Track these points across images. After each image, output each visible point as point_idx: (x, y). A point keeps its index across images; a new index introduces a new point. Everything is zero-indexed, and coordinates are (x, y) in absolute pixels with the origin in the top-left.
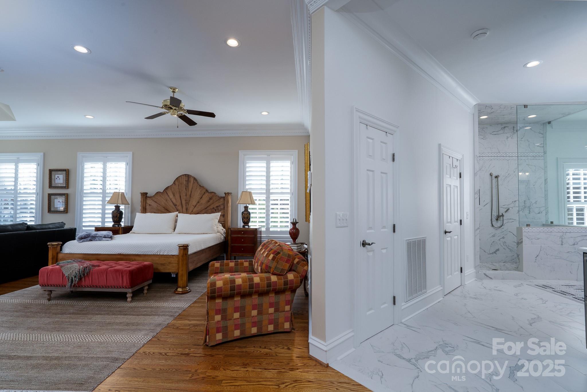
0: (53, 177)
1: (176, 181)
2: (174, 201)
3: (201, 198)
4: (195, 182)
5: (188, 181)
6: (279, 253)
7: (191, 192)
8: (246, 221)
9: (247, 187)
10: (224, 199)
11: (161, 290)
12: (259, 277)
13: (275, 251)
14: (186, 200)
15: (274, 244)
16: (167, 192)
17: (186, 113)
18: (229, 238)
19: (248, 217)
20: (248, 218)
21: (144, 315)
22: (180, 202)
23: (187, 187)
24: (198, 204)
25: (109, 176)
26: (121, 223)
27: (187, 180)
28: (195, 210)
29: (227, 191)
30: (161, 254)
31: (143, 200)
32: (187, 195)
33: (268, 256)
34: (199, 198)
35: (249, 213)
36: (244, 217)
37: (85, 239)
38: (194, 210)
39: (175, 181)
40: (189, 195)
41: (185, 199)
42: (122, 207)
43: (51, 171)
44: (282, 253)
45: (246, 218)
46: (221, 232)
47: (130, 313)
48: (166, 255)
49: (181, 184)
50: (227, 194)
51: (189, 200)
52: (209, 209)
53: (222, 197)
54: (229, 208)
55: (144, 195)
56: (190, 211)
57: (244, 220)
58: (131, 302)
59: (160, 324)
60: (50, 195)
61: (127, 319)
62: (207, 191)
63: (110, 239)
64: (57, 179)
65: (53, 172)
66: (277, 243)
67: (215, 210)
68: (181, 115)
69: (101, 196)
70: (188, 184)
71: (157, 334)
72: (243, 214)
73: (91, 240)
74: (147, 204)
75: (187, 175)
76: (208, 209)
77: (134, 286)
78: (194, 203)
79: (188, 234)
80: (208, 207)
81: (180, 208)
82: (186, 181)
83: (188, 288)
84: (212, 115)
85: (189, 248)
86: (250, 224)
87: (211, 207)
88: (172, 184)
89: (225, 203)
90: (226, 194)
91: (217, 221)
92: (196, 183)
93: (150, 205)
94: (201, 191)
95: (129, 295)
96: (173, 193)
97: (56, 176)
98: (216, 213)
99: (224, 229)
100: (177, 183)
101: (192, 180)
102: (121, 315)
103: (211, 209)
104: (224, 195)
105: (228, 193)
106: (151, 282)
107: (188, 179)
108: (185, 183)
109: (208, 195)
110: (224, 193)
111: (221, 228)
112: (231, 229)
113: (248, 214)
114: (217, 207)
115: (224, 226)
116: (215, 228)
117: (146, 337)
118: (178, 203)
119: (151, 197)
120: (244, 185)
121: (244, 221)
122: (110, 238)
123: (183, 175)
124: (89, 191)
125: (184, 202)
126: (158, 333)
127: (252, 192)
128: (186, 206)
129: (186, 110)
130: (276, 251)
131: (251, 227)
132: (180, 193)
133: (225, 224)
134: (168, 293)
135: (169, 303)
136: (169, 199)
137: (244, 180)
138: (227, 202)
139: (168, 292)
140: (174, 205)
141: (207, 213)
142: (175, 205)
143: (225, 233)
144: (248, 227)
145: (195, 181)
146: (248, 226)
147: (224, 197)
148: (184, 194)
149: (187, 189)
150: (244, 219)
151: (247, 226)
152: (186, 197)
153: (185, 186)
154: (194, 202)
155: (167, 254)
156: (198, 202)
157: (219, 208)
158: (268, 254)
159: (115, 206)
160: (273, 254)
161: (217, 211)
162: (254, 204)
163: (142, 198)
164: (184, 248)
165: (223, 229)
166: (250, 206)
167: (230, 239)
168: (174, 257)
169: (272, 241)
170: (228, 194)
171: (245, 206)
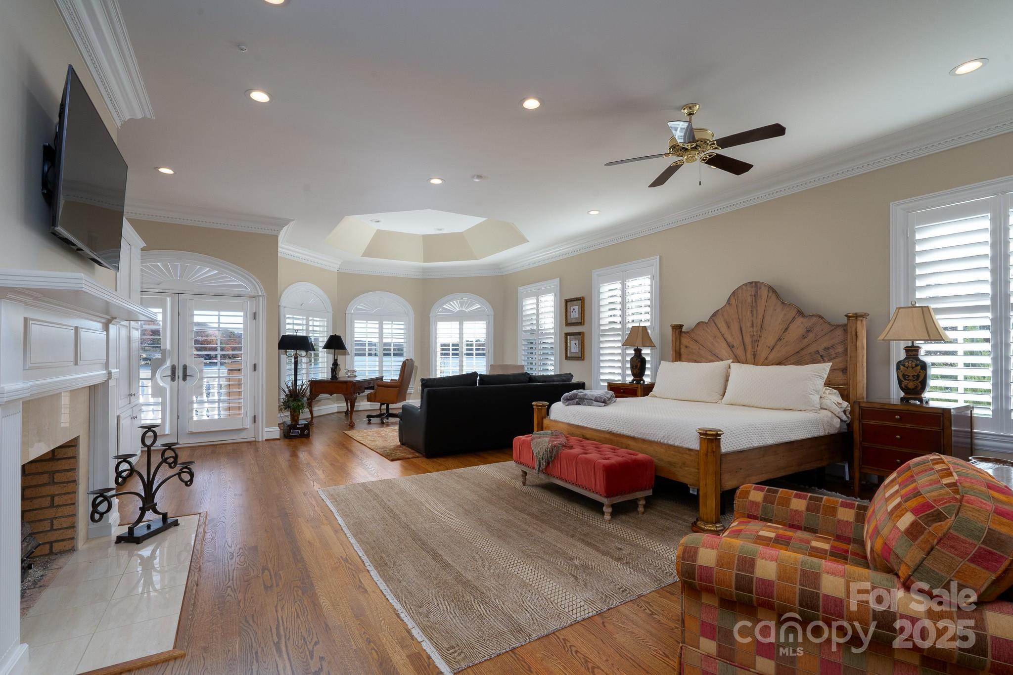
0: (569, 311)
1: (732, 297)
2: (730, 339)
3: (786, 329)
4: (771, 297)
5: (756, 296)
6: (939, 517)
7: (763, 318)
8: (911, 385)
9: (919, 295)
10: (846, 331)
11: (672, 513)
12: (843, 576)
13: (927, 506)
14: (752, 336)
15: (935, 477)
16: (716, 321)
17: (716, 148)
18: (856, 426)
19: (918, 376)
20: (920, 379)
21: (612, 557)
22: (741, 339)
23: (754, 308)
24: (780, 344)
25: (630, 301)
26: (644, 378)
27: (753, 293)
28: (773, 356)
29: (851, 312)
30: (671, 442)
31: (676, 338)
32: (755, 325)
33: (896, 517)
34: (781, 330)
35: (924, 366)
36: (904, 376)
37: (571, 400)
38: (771, 357)
39: (729, 298)
40: (758, 325)
41: (752, 333)
42: (646, 351)
43: (567, 301)
44: (951, 519)
45: (911, 378)
46: (832, 409)
47: (596, 543)
48: (678, 447)
49: (742, 303)
50: (853, 317)
51: (758, 336)
52: (806, 355)
53: (838, 326)
54: (859, 351)
55: (678, 329)
56: (762, 360)
57: (905, 382)
58: (610, 521)
59: (624, 590)
60: (567, 335)
61: (585, 554)
62: (800, 313)
63: (604, 404)
64: (572, 312)
65: (569, 303)
66: (951, 474)
67: (822, 356)
68: (710, 156)
69: (620, 334)
70: (756, 301)
71: (608, 610)
72: (902, 367)
73: (578, 404)
74: (681, 346)
75: (754, 284)
76: (803, 353)
77: (613, 496)
78: (771, 341)
79: (749, 406)
80: (803, 349)
81: (740, 352)
82: (751, 296)
83: (719, 527)
84: (777, 130)
85: (723, 440)
86: (926, 395)
87: (812, 349)
88: (725, 305)
89: (847, 340)
90: (850, 317)
91: (822, 382)
92: (774, 297)
93: (686, 347)
94: (785, 315)
95: (607, 510)
96: (727, 322)
97: (572, 308)
98: (824, 362)
99: (845, 404)
100: (733, 302)
101: (764, 292)
102: (582, 541)
103: (810, 353)
104: (845, 320)
105: (856, 314)
106: (649, 493)
107: (756, 292)
108: (749, 299)
109: (802, 323)
110: (845, 316)
111: (833, 398)
112: (863, 405)
113: (919, 368)
114: (827, 349)
115: (845, 396)
116: (816, 398)
117: (586, 607)
118: (737, 342)
119: (688, 332)
120: (911, 288)
121: (906, 386)
122: (603, 402)
123: (746, 285)
124: (607, 328)
125: (748, 340)
126: (612, 608)
127: (933, 306)
128: (753, 347)
129: (715, 142)
130: (930, 506)
131: (932, 404)
132: (740, 321)
133: (848, 389)
134: (679, 524)
135: (668, 548)
136: (720, 335)
137: (910, 278)
138: (854, 337)
139: (681, 522)
140: (729, 346)
141: (799, 362)
142: (731, 347)
143: (848, 413)
144: (918, 403)
145: (771, 293)
146: (921, 400)
147: (846, 325)
148: (749, 324)
149: (755, 313)
150: (905, 380)
151: (915, 399)
152: (751, 329)
153: (750, 307)
154: (769, 339)
155: (681, 445)
156: (780, 339)
157: (832, 352)
158: (899, 506)
159: (635, 350)
160: (915, 511)
161: (825, 359)
162: (940, 339)
163: (674, 335)
164: (711, 438)
165: (840, 400)
166: (925, 347)
167: (858, 428)
168: (692, 453)
169: (937, 463)
170: (856, 316)
171: (907, 347)
